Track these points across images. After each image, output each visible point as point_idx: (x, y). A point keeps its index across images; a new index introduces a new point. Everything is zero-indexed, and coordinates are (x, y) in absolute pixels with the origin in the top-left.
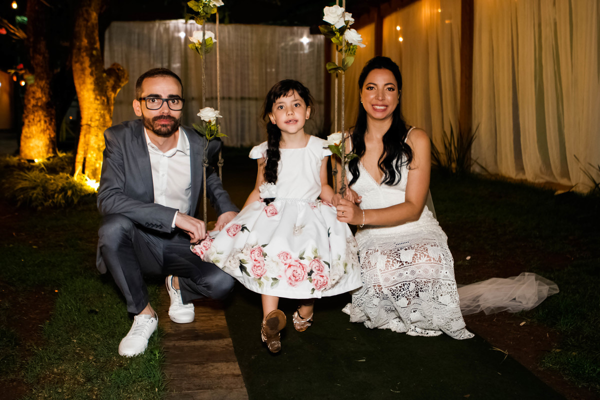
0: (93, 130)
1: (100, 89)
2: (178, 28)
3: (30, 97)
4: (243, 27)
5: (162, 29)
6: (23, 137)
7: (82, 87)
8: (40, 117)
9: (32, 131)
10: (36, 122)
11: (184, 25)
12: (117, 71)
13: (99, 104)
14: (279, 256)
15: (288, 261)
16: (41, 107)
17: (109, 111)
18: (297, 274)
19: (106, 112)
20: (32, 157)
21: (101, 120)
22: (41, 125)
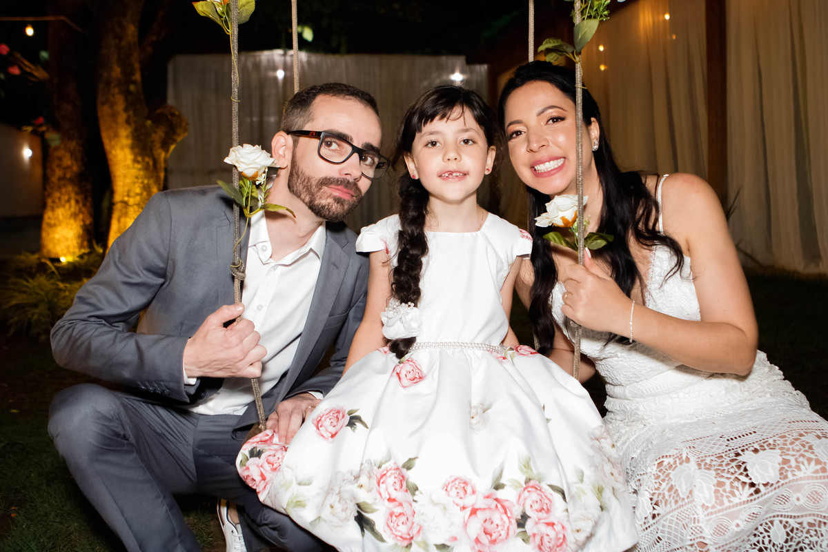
0: (131, 210)
1: (142, 146)
2: (274, 62)
3: (54, 166)
4: (367, 59)
5: (250, 65)
6: (44, 226)
7: (113, 143)
8: (69, 195)
9: (58, 215)
10: (63, 203)
11: (282, 58)
12: (170, 117)
13: (140, 169)
14: (446, 488)
15: (470, 501)
16: (71, 180)
17: (157, 179)
18: (494, 525)
19: (152, 182)
20: (57, 254)
21: (145, 194)
22: (70, 206)
